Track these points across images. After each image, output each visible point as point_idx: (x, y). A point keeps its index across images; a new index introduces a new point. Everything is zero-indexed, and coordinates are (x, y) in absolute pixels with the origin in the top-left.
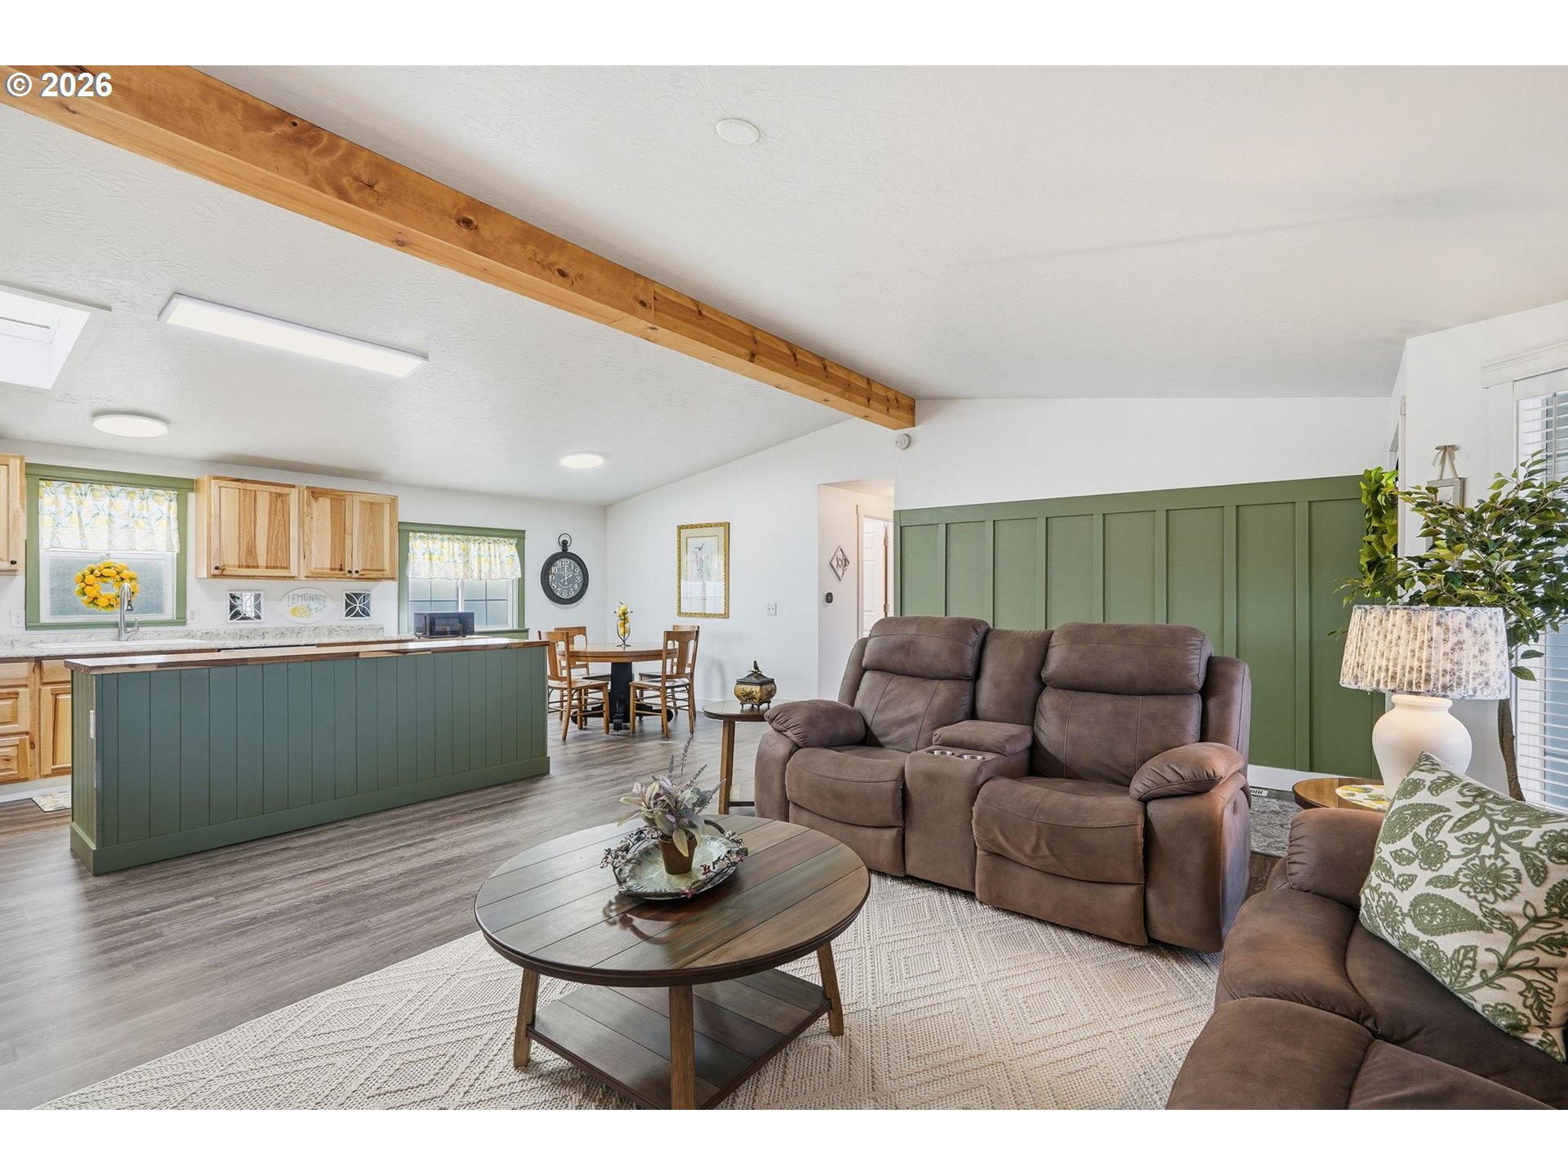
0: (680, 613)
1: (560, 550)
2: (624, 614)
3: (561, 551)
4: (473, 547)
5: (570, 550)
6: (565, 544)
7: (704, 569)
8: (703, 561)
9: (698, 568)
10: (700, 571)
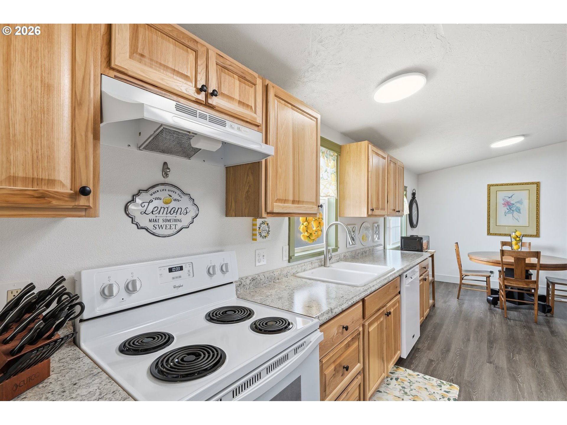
0: (489, 234)
6: (414, 195)
7: (514, 209)
8: (514, 204)
9: (508, 208)
10: (510, 210)
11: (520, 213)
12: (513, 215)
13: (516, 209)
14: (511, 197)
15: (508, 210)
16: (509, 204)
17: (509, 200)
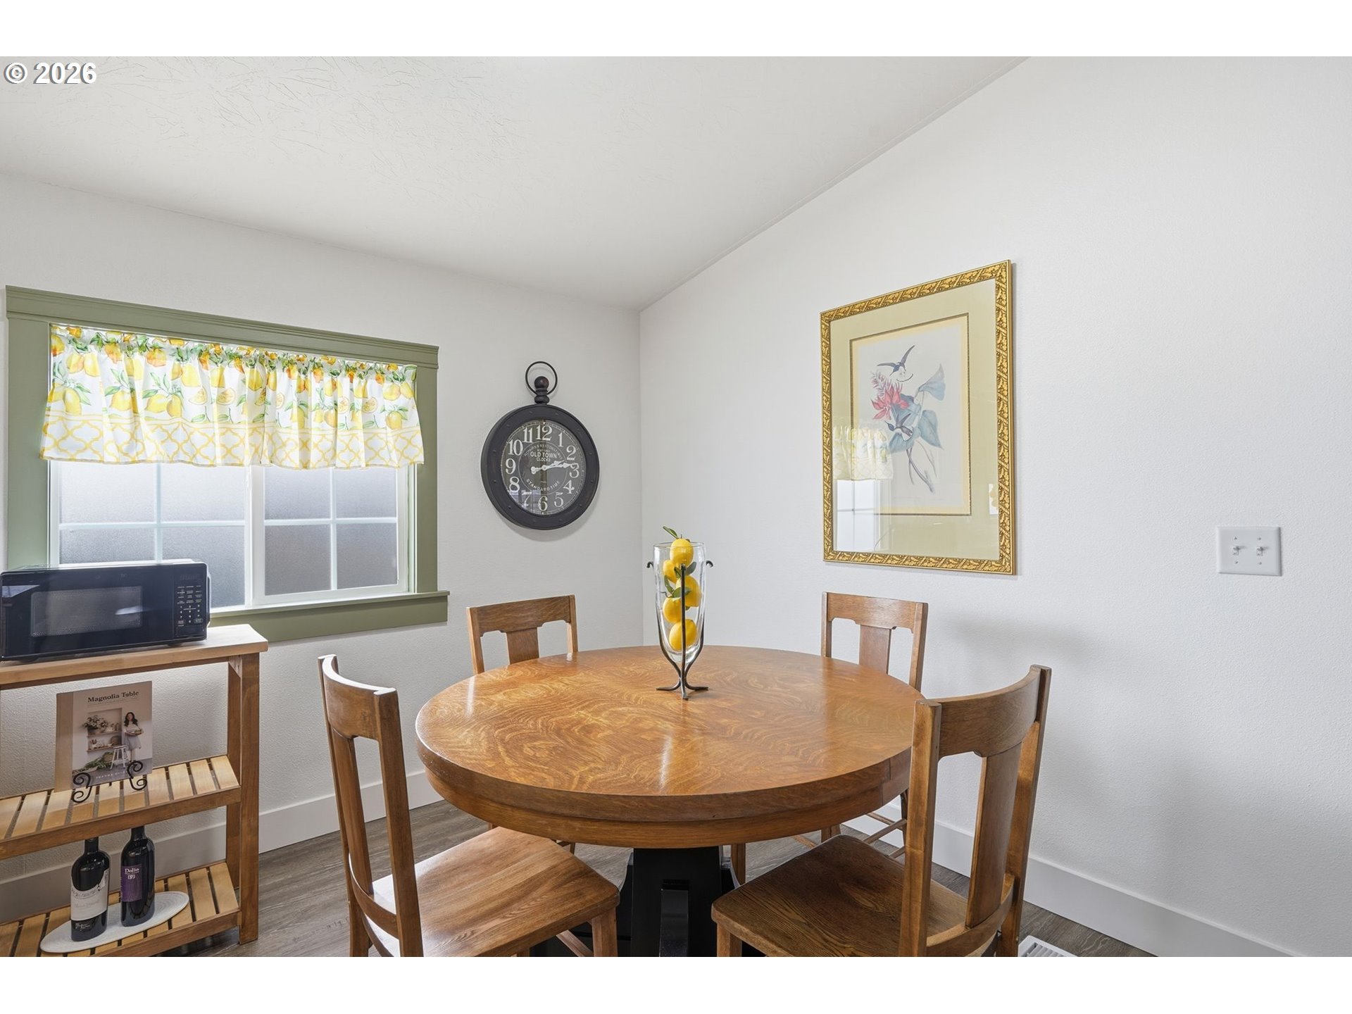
0: (831, 554)
1: (528, 400)
2: (684, 571)
3: (533, 402)
4: (284, 384)
5: (555, 400)
6: (541, 387)
7: (915, 424)
8: (912, 399)
9: (893, 422)
10: (899, 430)
11: (936, 443)
12: (909, 455)
13: (920, 427)
14: (902, 364)
15: (893, 433)
16: (896, 398)
17: (893, 378)
